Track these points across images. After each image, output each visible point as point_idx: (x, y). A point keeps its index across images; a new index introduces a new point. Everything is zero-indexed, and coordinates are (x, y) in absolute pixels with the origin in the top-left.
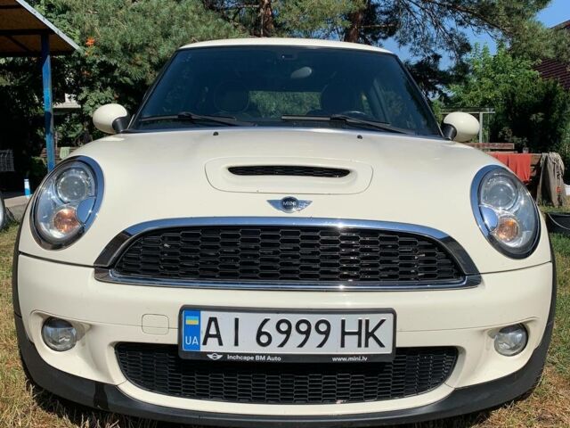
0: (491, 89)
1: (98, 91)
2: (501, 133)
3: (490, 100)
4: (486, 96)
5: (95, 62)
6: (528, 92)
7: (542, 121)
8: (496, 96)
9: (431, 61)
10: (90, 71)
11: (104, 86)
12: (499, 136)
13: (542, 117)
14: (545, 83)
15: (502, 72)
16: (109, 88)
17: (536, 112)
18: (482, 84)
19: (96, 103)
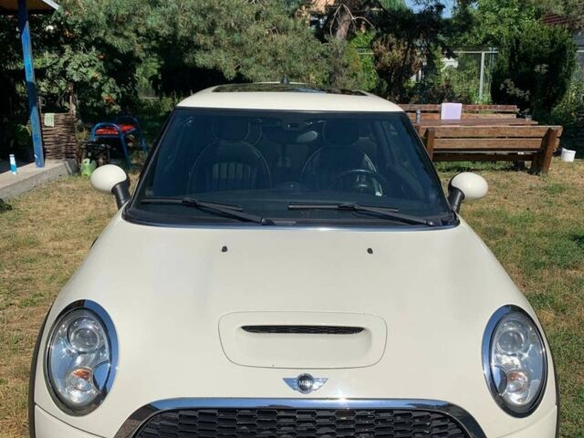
0: (494, 24)
1: (82, 53)
2: (502, 86)
3: (492, 36)
4: (489, 32)
5: (77, 22)
6: (534, 39)
7: (547, 73)
8: (499, 32)
9: (435, 10)
10: (72, 31)
11: (88, 47)
12: (501, 89)
13: (546, 68)
14: (552, 29)
15: (507, 6)
16: (94, 49)
17: (541, 63)
18: (485, 18)
19: (80, 66)
